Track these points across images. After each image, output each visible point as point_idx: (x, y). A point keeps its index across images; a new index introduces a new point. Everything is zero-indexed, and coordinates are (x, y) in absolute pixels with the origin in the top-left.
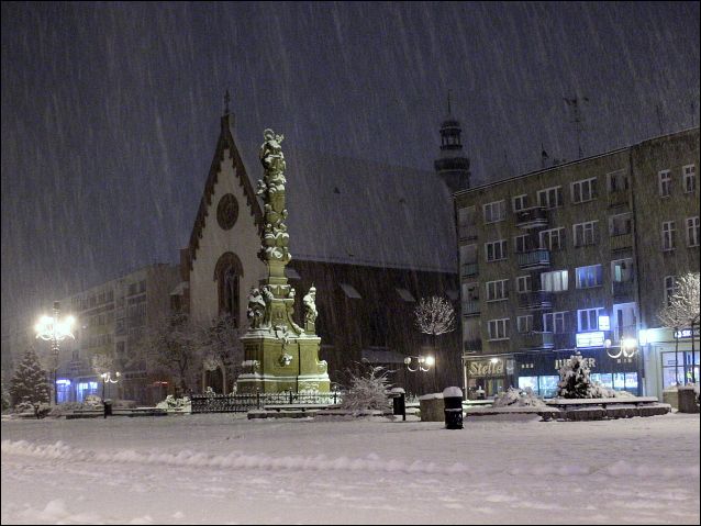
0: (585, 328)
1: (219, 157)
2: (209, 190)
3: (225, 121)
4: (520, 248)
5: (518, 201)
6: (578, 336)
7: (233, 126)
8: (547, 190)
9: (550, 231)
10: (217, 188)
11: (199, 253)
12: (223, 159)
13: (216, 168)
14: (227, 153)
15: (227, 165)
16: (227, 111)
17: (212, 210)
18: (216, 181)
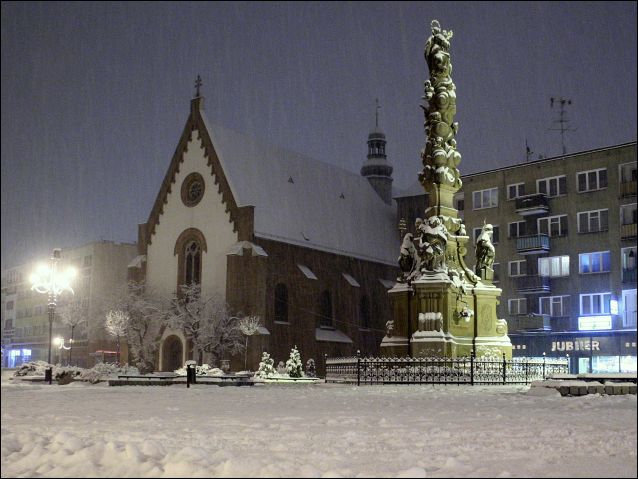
0: (587, 312)
1: (186, 138)
2: (174, 168)
3: (195, 104)
4: (513, 234)
5: (513, 189)
6: (580, 320)
7: (204, 109)
8: (548, 180)
9: (549, 218)
10: (182, 166)
11: (158, 228)
12: (191, 140)
13: (182, 148)
14: (195, 134)
15: (195, 146)
16: (198, 95)
17: (176, 188)
18: (181, 160)
